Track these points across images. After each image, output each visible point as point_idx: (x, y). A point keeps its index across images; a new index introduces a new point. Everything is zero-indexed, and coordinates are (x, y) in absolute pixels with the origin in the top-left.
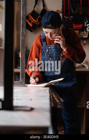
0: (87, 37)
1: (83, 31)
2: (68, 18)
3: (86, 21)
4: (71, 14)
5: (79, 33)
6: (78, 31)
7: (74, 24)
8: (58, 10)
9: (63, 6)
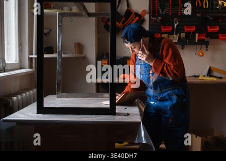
0: (177, 41)
1: (172, 35)
2: (155, 19)
3: (176, 23)
4: (159, 15)
5: (168, 37)
6: (167, 35)
7: (162, 27)
8: (144, 11)
9: (150, 5)
